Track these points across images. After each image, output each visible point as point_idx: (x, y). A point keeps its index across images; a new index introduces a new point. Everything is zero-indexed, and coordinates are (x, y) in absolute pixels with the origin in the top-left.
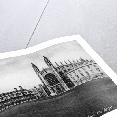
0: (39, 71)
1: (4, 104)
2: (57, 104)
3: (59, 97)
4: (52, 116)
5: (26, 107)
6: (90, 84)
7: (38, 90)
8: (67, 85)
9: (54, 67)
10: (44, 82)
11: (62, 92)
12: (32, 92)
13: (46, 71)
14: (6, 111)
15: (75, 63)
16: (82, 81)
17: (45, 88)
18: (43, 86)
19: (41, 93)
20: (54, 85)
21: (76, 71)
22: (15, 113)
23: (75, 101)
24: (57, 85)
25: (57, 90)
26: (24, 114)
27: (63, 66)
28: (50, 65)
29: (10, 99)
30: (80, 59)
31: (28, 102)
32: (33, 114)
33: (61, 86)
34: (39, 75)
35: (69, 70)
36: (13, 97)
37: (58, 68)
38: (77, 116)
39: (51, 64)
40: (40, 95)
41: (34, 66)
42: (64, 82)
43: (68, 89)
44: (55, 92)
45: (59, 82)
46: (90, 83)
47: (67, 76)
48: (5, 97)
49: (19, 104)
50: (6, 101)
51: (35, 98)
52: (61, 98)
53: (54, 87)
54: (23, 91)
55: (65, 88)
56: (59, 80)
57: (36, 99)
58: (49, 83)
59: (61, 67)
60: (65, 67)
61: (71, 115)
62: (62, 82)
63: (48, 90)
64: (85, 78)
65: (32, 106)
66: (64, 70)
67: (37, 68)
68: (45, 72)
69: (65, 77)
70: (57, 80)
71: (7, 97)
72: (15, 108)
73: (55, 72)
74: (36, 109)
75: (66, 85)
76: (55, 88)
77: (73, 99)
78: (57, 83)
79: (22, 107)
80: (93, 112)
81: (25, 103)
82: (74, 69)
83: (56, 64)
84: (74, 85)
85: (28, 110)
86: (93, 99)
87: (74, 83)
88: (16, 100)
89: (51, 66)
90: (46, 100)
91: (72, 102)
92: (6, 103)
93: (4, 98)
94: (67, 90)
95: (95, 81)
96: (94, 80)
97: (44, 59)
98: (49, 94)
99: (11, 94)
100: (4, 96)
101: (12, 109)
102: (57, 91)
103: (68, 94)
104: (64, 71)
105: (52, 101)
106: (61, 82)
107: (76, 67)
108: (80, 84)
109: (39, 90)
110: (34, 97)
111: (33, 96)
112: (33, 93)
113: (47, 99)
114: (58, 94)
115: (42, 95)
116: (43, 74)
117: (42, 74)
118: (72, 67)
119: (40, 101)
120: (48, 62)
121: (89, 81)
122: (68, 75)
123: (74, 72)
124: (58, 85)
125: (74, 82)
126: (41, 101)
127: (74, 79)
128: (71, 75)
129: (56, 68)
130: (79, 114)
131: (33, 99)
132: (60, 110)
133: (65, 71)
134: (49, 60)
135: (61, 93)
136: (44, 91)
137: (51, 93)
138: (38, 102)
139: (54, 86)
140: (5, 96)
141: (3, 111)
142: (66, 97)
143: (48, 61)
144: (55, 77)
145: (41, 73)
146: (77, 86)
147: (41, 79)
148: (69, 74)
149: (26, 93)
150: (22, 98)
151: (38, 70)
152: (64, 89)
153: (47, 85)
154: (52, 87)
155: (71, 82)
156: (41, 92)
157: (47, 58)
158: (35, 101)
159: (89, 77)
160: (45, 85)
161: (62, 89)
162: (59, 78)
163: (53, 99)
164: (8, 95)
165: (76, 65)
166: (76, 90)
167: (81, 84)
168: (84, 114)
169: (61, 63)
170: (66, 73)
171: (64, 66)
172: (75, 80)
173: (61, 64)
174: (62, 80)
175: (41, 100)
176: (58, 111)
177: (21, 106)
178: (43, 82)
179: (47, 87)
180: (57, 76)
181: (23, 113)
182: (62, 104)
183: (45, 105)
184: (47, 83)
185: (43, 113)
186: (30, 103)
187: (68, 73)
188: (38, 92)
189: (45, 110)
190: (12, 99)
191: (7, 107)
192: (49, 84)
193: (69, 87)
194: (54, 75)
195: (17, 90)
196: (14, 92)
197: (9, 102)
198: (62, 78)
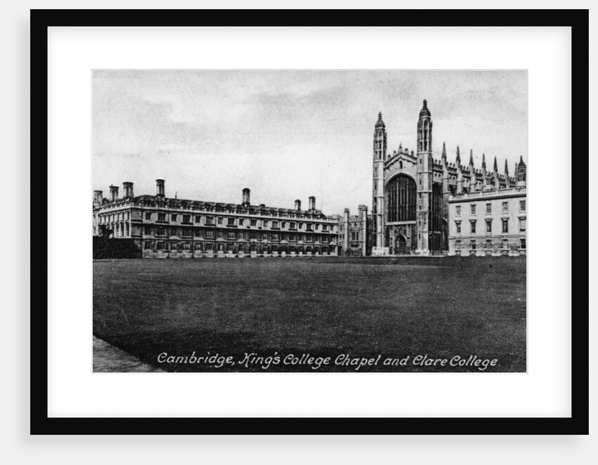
0: (384, 152)
1: (252, 240)
2: (374, 287)
3: (389, 267)
4: (344, 320)
5: (296, 274)
6: (491, 266)
7: (349, 224)
8: (429, 239)
9: (431, 159)
10: (379, 200)
11: (406, 255)
12: (332, 225)
13: (401, 163)
14: (248, 265)
15: (495, 176)
16: (474, 247)
17: (371, 223)
18: (370, 213)
19: (353, 239)
20: (399, 220)
21: (481, 206)
22: (264, 281)
23: (420, 298)
24: (405, 225)
25: (396, 241)
26: (283, 293)
27: (456, 167)
28: (426, 143)
29: (271, 233)
30: (518, 162)
31: (310, 259)
32: (303, 301)
33: (413, 232)
34: (376, 169)
35: (465, 190)
36: (282, 230)
37: (441, 167)
38: (401, 341)
39: (430, 143)
40: (348, 243)
41: (380, 127)
42: (427, 226)
43: (423, 251)
44: (387, 245)
45: (414, 218)
46: (491, 262)
47: (447, 211)
48: (262, 219)
49: (284, 259)
50: (261, 233)
51: (331, 249)
52: (393, 273)
53: (394, 228)
54: (314, 216)
55: (420, 243)
56: (418, 210)
57: (332, 254)
58: (389, 208)
59: (450, 169)
60: (460, 176)
61: (388, 334)
62: (422, 221)
63: (376, 231)
64: (488, 241)
65: (313, 275)
66: (452, 182)
67: (385, 141)
68: (398, 164)
69: (438, 210)
70: (413, 206)
71: (266, 221)
72: (273, 266)
73: (426, 176)
74: (319, 287)
75: (429, 236)
76: (396, 232)
77: (420, 288)
78: (409, 220)
79: (288, 271)
80: (443, 353)
81: (301, 259)
82: (481, 195)
83: (444, 149)
84: (447, 249)
85: (299, 284)
86: (466, 318)
87: (451, 243)
88: (283, 242)
89: (425, 150)
90: (353, 265)
91: (411, 295)
92: (256, 241)
93: (258, 222)
94: (421, 255)
95: (509, 261)
96: (507, 256)
97: (421, 114)
98: (371, 248)
99: (280, 215)
100: (259, 216)
101: (263, 265)
102: (394, 245)
103: (416, 267)
104: (451, 187)
105: (366, 274)
106: (420, 218)
107: (488, 191)
108: (462, 255)
109: (353, 224)
110: (330, 246)
111: (329, 241)
112: (335, 230)
113: (359, 263)
114: (393, 255)
115: (352, 246)
116: (391, 168)
117: (388, 168)
118: (478, 187)
119: (337, 264)
120: (426, 131)
121: (493, 255)
122: (452, 209)
123: (472, 206)
124: (409, 225)
125: (455, 238)
126: (341, 265)
127: (459, 230)
128: (458, 212)
129: (434, 165)
130: (408, 338)
131: (325, 254)
132: (370, 308)
133: (452, 189)
134: (431, 126)
135: (401, 256)
136: (362, 234)
137: (375, 245)
138: (332, 264)
139: (395, 223)
140: (263, 217)
141: (240, 259)
142: (406, 273)
143: (428, 128)
144: (416, 194)
145: (385, 164)
146: (451, 257)
147: (376, 187)
148: (458, 204)
149: (317, 224)
150: (301, 242)
151: (385, 147)
152: (416, 248)
153: (381, 215)
154: (388, 226)
155: (447, 235)
156: (353, 234)
157: (429, 114)
158: (327, 260)
159: (500, 242)
160: (376, 212)
161: (409, 244)
162: (424, 203)
163: (373, 266)
164: (271, 217)
165: (493, 183)
166: (443, 265)
167: (468, 255)
168: (421, 344)
169: (458, 153)
170: (451, 198)
171: (458, 172)
172: (458, 235)
173: (456, 155)
174: (427, 216)
175: (343, 262)
176: (366, 308)
177: (288, 264)
178: (375, 199)
179: (379, 219)
180: (420, 193)
181: (283, 289)
182: (385, 290)
183: (344, 282)
184: (385, 206)
185: (327, 307)
186: (312, 264)
187: (455, 199)
188: (348, 230)
189: (337, 296)
190: (276, 236)
191: (254, 254)
192: (387, 211)
193: (430, 248)
194: (416, 188)
195: (299, 209)
196: (290, 212)
197: (265, 241)
198: (429, 208)
